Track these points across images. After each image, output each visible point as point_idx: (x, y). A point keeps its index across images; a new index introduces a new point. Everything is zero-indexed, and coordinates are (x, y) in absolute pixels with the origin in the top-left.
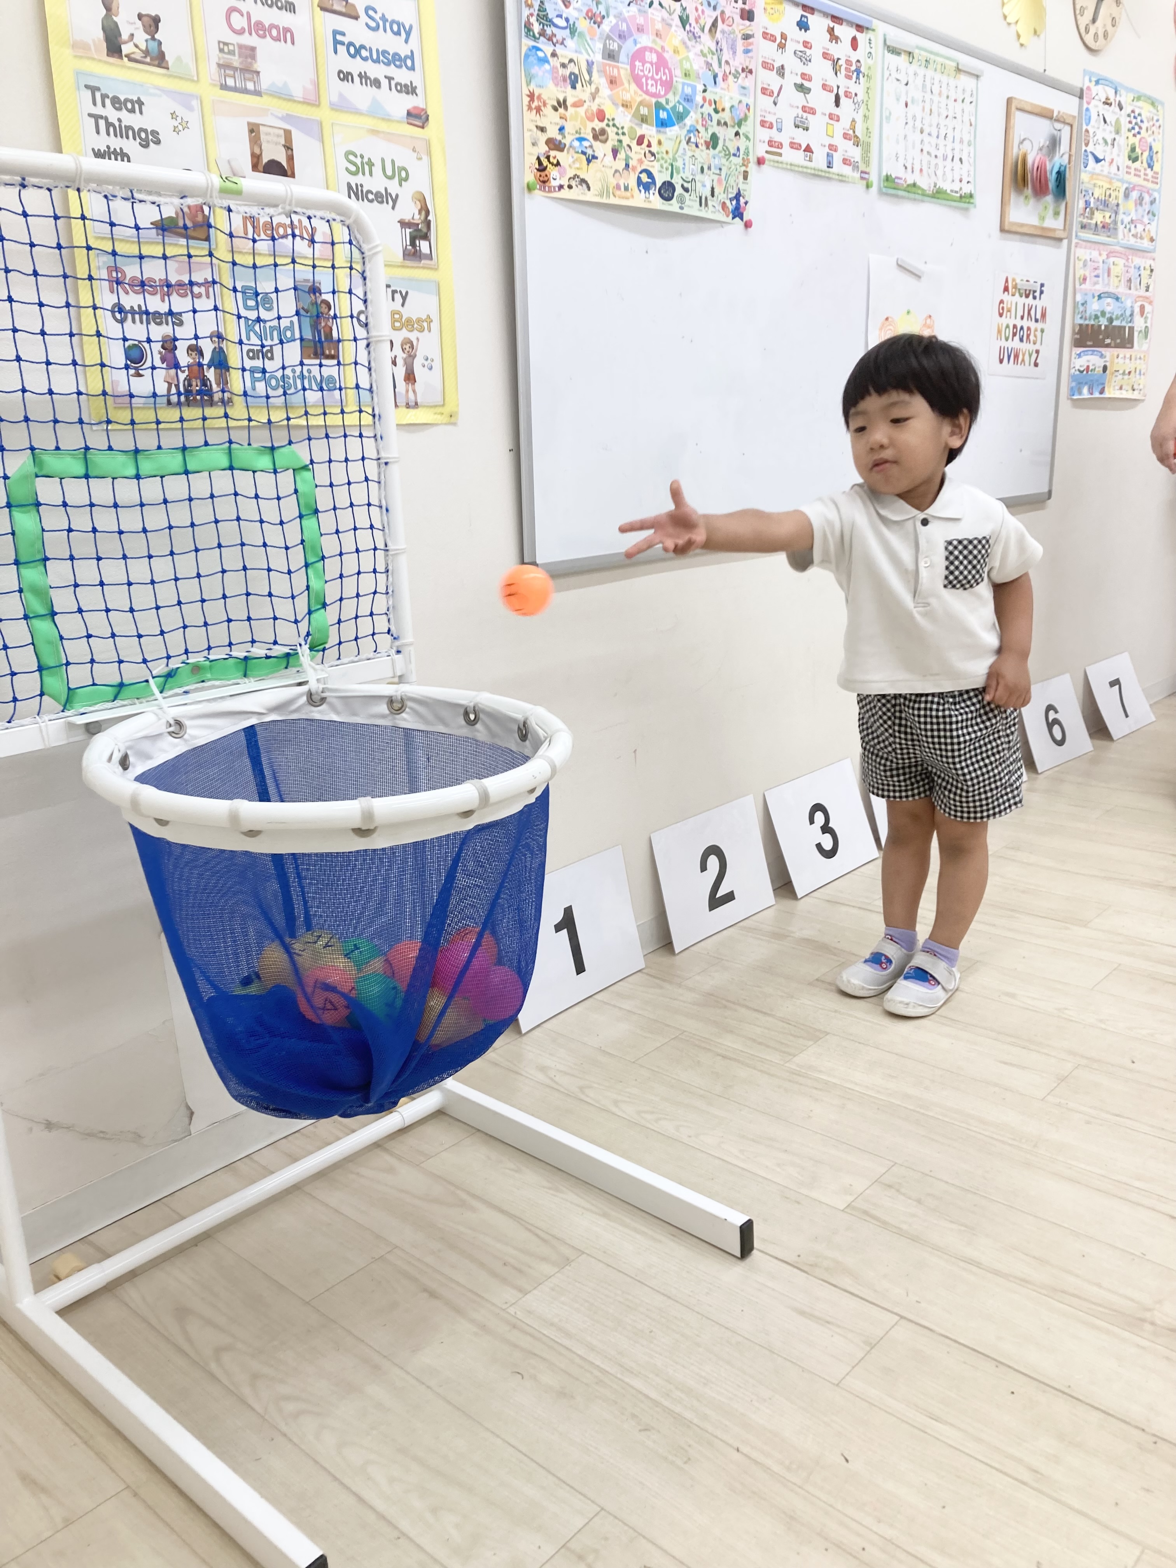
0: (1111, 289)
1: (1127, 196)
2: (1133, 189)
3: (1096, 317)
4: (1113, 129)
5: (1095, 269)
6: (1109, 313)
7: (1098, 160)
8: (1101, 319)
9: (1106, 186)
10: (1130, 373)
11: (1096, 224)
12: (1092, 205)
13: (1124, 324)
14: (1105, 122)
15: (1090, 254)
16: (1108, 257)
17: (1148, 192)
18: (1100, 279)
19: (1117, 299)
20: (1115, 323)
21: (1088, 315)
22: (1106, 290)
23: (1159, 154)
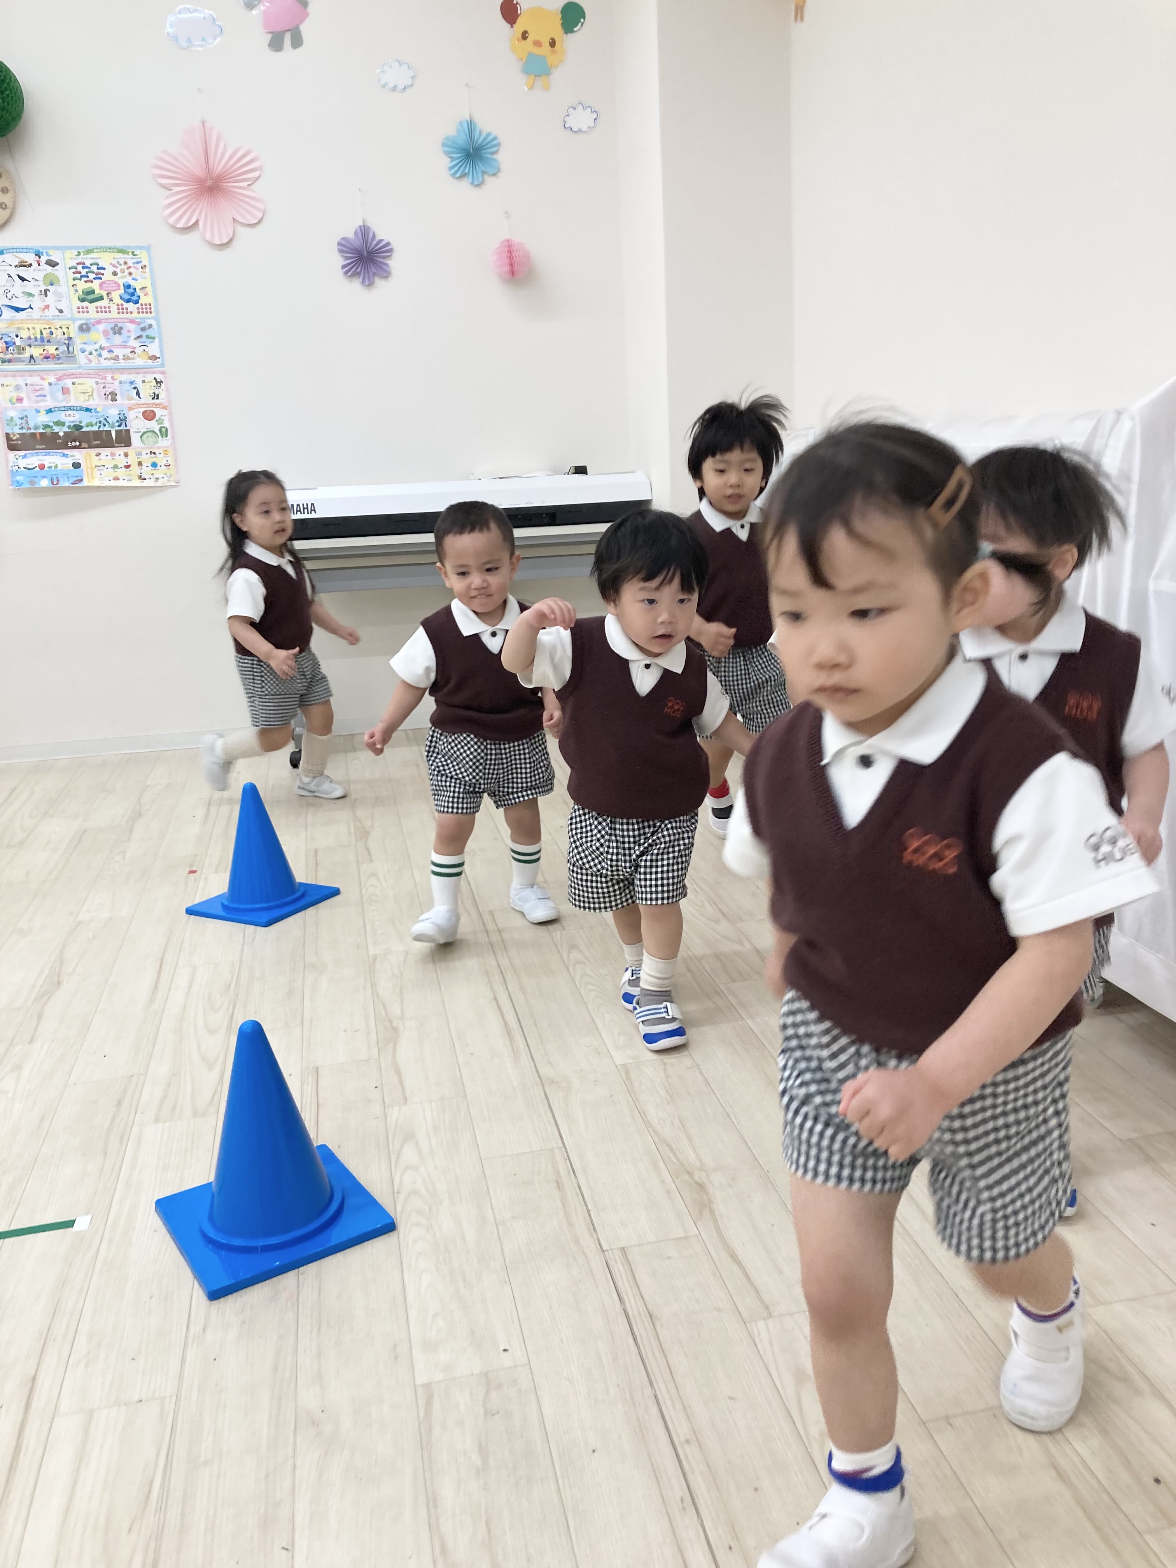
0: (73, 403)
1: (85, 328)
2: (99, 322)
3: (46, 426)
4: (41, 283)
5: (37, 391)
6: (70, 422)
7: (18, 310)
8: (54, 427)
9: (39, 327)
10: (128, 467)
11: (32, 357)
12: (17, 344)
13: (107, 428)
14: (22, 279)
15: (25, 380)
16: (58, 379)
17: (132, 321)
18: (48, 398)
19: (88, 410)
20: (85, 429)
21: (31, 426)
22: (64, 404)
23: (149, 290)
